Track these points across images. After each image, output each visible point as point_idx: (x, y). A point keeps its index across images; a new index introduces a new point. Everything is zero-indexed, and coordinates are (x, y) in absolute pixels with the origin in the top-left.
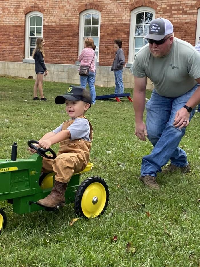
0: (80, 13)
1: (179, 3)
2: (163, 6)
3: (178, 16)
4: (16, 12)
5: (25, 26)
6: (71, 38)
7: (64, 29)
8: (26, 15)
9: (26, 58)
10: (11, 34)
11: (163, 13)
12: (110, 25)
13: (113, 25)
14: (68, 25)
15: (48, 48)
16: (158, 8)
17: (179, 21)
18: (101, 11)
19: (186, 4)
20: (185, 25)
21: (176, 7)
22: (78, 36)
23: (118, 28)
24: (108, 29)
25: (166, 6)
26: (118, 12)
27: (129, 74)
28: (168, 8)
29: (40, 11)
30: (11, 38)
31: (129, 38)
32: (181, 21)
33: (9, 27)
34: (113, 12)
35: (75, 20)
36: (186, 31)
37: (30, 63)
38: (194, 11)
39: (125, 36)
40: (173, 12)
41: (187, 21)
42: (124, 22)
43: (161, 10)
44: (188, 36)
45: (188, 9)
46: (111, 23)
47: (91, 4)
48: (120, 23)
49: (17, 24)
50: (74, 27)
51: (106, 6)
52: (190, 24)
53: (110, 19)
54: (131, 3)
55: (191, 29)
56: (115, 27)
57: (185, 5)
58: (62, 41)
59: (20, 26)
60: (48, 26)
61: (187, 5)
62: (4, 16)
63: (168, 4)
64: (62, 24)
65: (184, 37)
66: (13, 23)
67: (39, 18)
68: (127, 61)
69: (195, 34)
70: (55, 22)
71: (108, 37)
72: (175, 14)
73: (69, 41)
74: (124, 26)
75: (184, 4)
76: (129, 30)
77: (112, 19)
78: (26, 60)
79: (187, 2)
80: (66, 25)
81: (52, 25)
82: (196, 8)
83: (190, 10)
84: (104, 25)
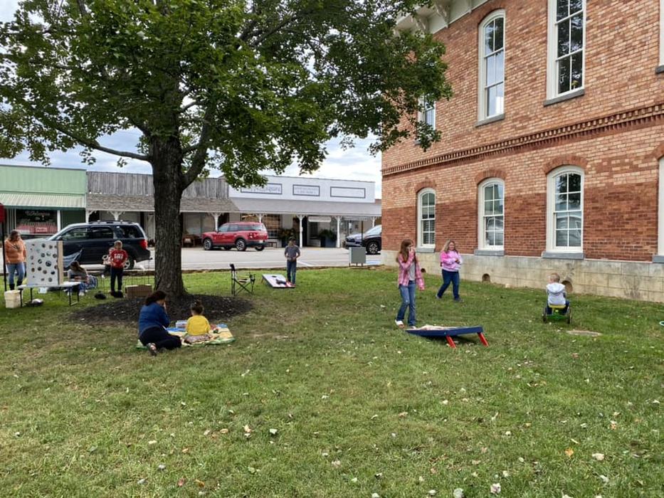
0: (478, 184)
1: (624, 153)
2: (596, 162)
3: (623, 175)
4: (407, 191)
5: (416, 207)
6: (468, 218)
7: (459, 207)
8: (417, 193)
9: (419, 246)
10: (402, 218)
11: (597, 173)
12: (518, 197)
13: (521, 196)
14: (464, 201)
15: (441, 233)
16: (589, 166)
17: (625, 182)
18: (504, 179)
19: (636, 153)
20: (636, 188)
21: (618, 161)
22: (477, 215)
23: (530, 201)
24: (515, 202)
25: (600, 161)
26: (527, 178)
27: (547, 268)
28: (605, 164)
29: (432, 187)
30: (403, 222)
31: (545, 214)
32: (629, 182)
33: (401, 210)
34: (521, 179)
35: (472, 195)
36: (638, 198)
37: (421, 253)
38: (650, 164)
39: (540, 212)
40: (614, 169)
41: (639, 181)
42: (536, 192)
43: (593, 169)
44: (643, 205)
45: (640, 162)
46: (518, 194)
47: (491, 171)
48: (531, 192)
49: (409, 206)
50: (470, 204)
51: (511, 171)
52: (646, 186)
53: (517, 188)
54: (545, 163)
55: (648, 195)
56: (525, 199)
57: (635, 156)
58: (456, 223)
59: (411, 207)
60: (441, 204)
61: (638, 155)
62: (396, 196)
63: (604, 157)
64: (456, 201)
65: (636, 209)
66: (404, 205)
67: (432, 196)
68: (545, 248)
69: (655, 203)
70: (449, 199)
71: (516, 215)
72: (617, 172)
73: (466, 222)
74: (538, 198)
75: (633, 154)
76: (546, 203)
77: (519, 188)
78: (419, 249)
79: (637, 151)
80: (460, 202)
81: (444, 204)
82: (655, 159)
83: (643, 163)
84: (510, 197)
